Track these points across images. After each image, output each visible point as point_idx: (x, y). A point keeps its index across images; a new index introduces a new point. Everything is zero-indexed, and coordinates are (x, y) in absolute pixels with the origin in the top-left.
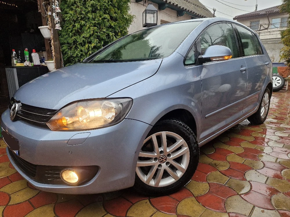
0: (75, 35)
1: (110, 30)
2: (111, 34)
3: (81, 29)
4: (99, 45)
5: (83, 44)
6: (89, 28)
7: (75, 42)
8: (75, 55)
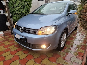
0: (13, 4)
1: (25, 2)
2: (26, 4)
3: (15, 2)
4: (22, 7)
5: (16, 7)
6: (18, 2)
7: (14, 6)
8: (14, 11)
